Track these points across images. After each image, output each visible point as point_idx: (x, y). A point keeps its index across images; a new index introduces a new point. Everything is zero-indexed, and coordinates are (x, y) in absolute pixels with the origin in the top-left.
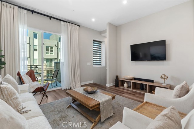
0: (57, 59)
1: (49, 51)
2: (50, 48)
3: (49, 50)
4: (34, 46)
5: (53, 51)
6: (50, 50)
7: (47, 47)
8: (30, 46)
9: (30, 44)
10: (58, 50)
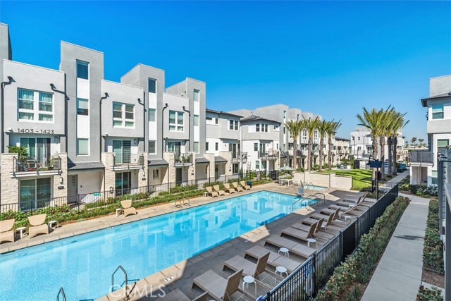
0: (143, 139)
1: (120, 117)
2: (124, 107)
3: (121, 113)
4: (78, 100)
5: (132, 118)
6: (124, 115)
7: (116, 105)
8: (67, 99)
9: (65, 93)
10: (147, 113)
